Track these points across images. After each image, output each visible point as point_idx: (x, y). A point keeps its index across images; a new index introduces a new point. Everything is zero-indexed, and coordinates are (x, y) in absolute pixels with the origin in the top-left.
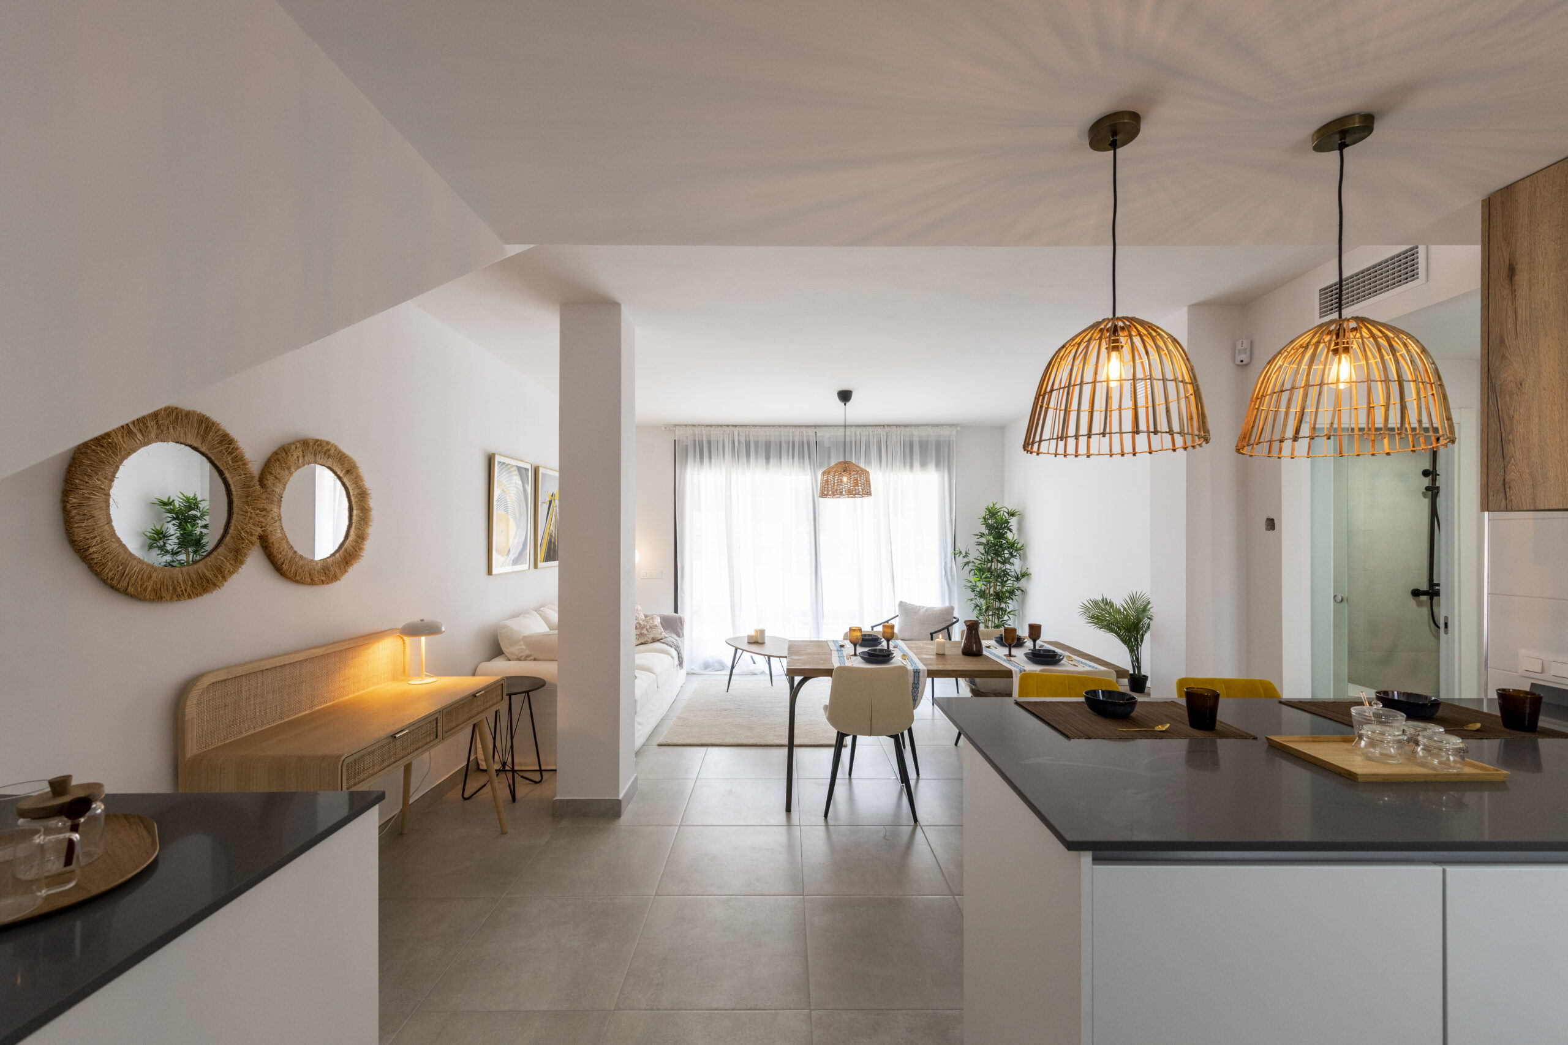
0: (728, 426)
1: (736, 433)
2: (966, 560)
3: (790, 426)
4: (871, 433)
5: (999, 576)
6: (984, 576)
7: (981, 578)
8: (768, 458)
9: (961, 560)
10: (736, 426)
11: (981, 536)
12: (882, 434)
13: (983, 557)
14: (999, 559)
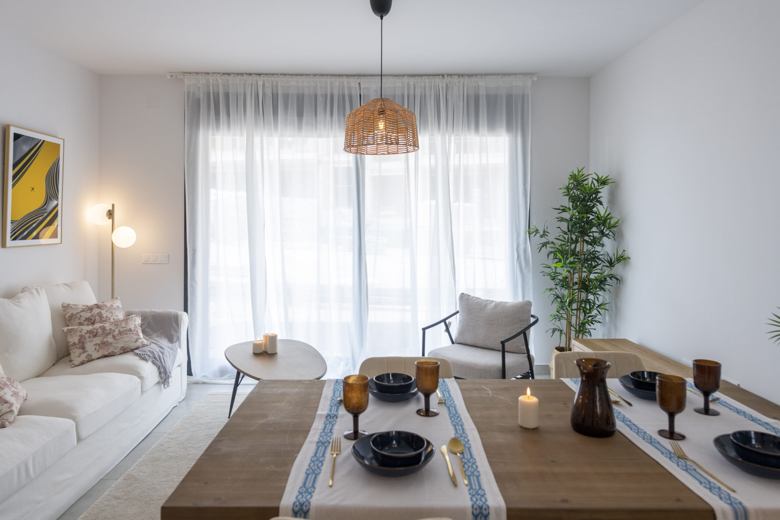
0: (250, 74)
1: (260, 84)
2: (544, 240)
3: (328, 75)
4: (427, 84)
5: (586, 260)
6: (568, 261)
7: (565, 263)
8: (300, 115)
9: (538, 240)
10: (260, 75)
11: (564, 210)
12: (440, 84)
13: (566, 236)
14: (586, 238)
